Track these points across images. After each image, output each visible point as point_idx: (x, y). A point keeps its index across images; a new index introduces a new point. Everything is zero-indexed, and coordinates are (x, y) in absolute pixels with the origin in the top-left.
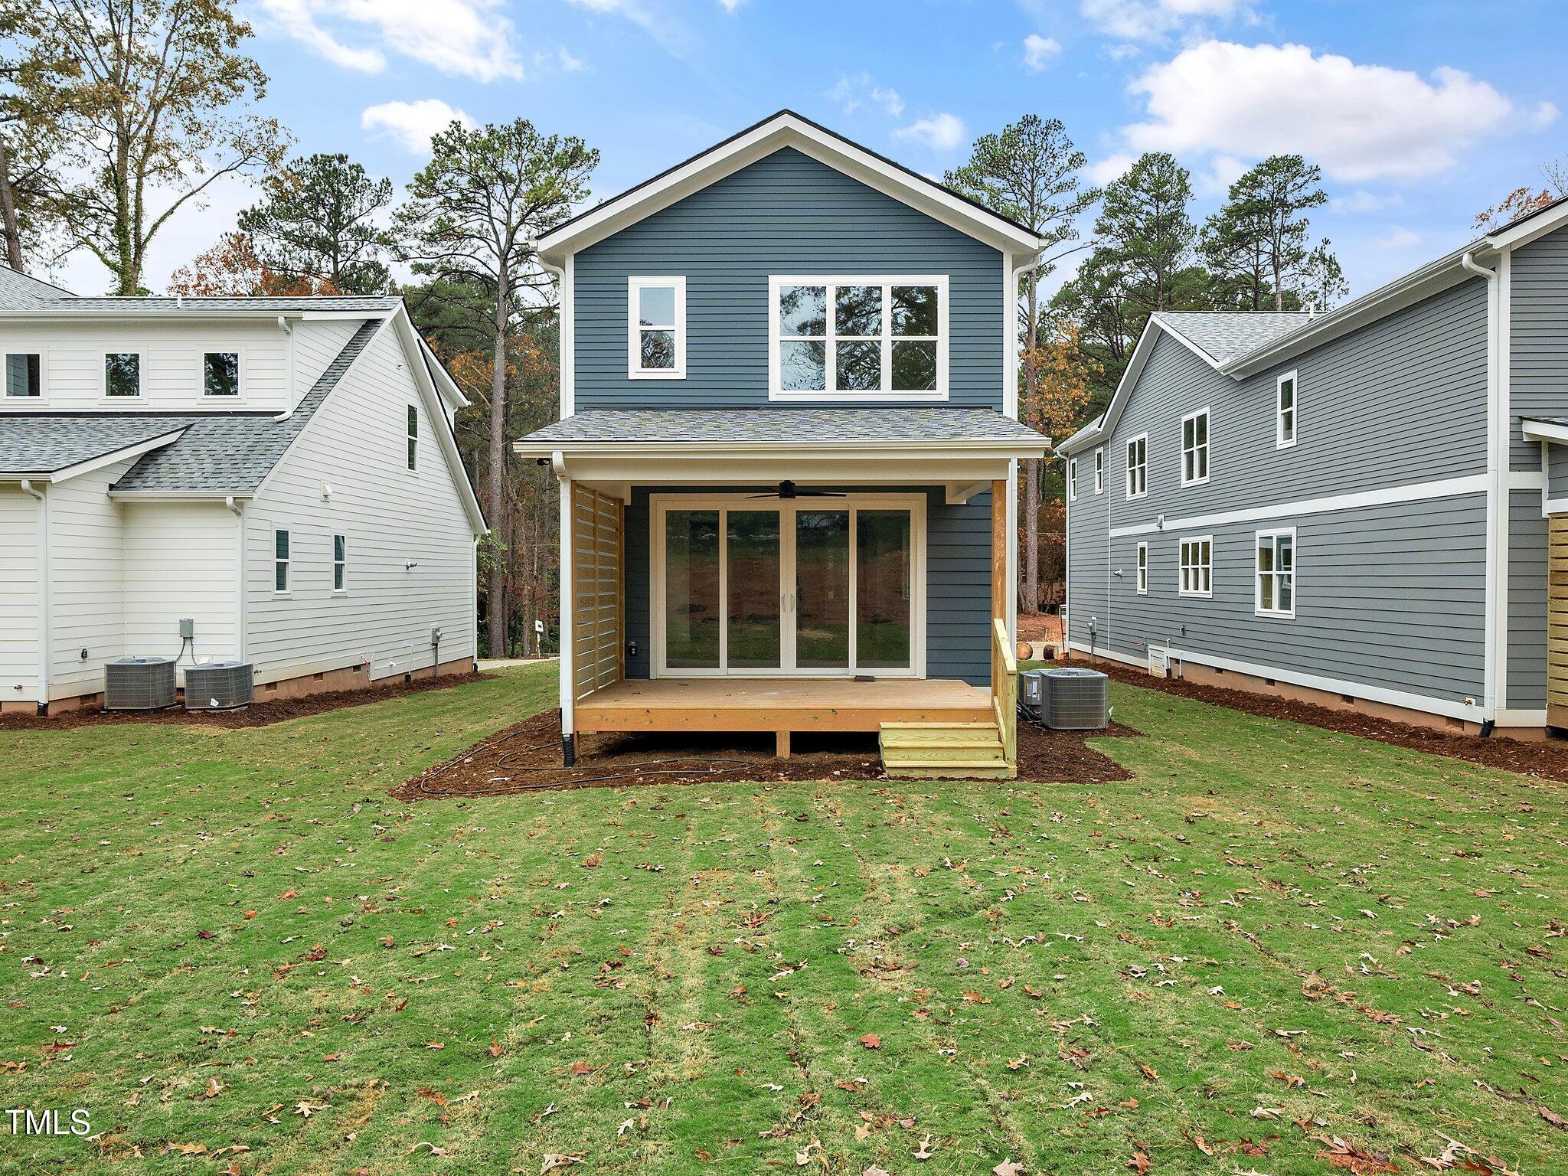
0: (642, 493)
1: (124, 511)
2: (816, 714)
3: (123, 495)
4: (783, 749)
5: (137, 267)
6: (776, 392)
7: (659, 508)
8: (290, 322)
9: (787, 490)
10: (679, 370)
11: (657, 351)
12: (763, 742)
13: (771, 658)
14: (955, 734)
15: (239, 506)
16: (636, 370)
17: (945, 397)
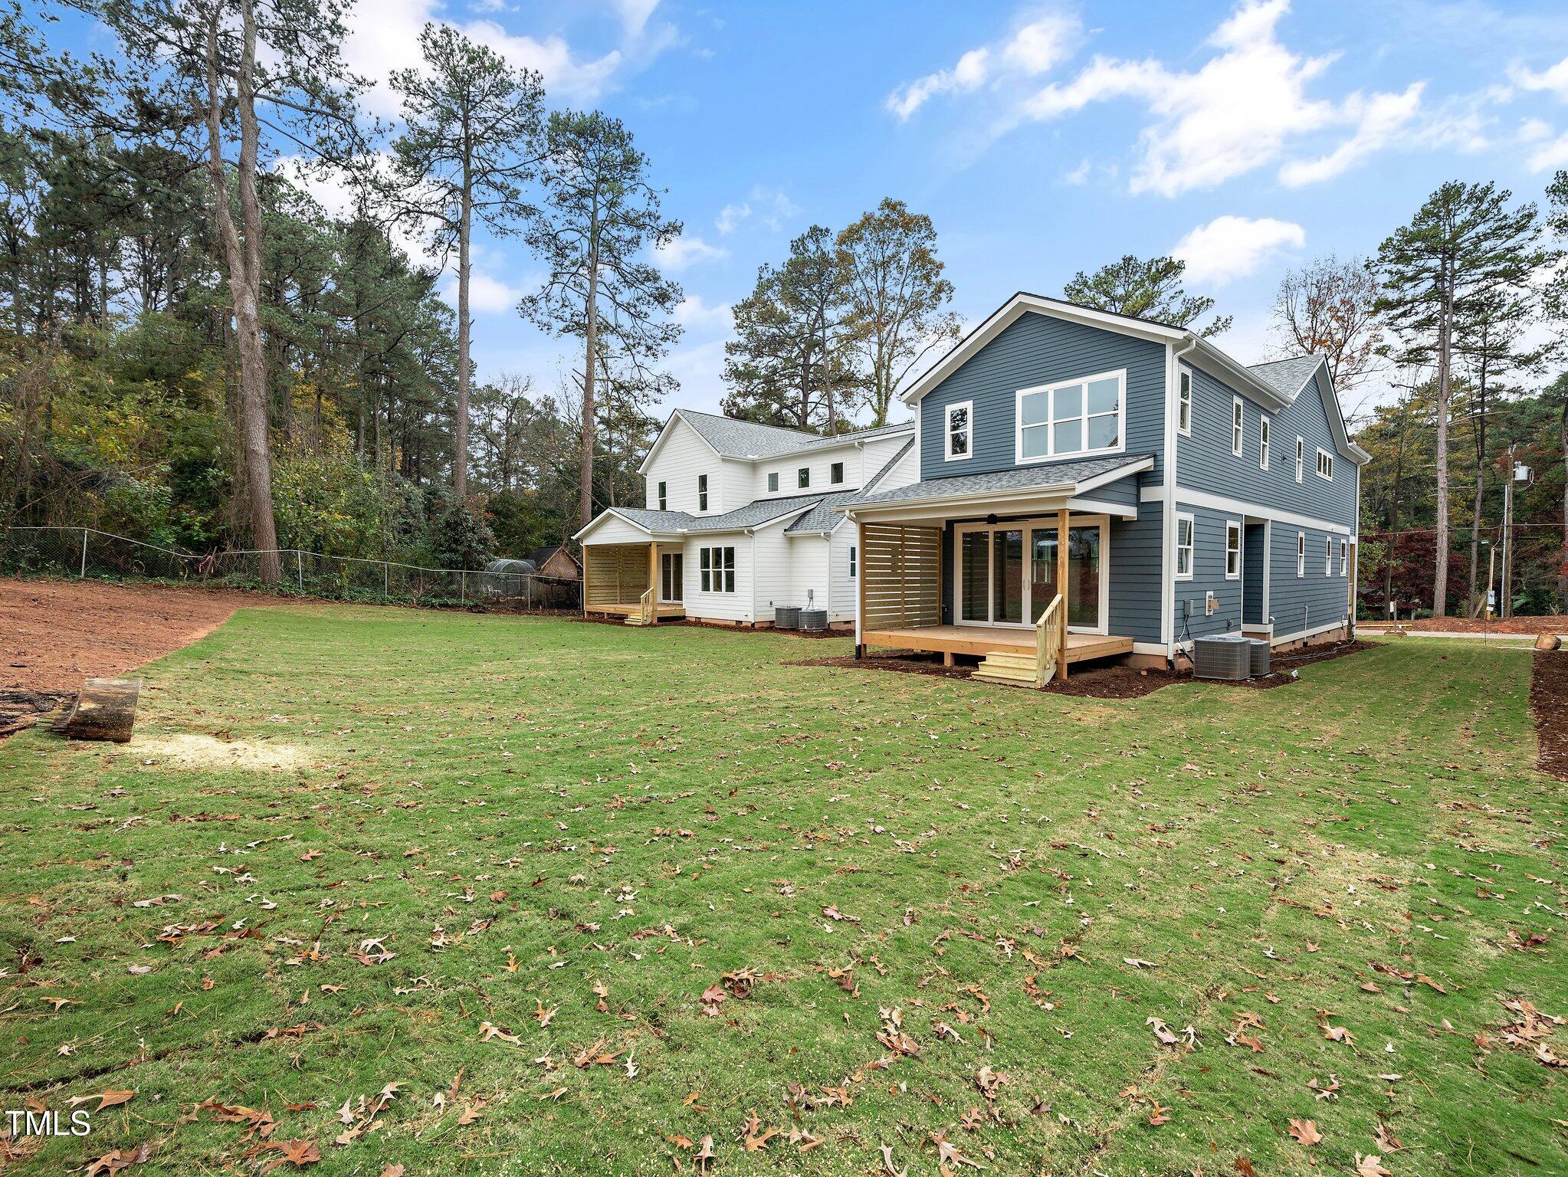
0: (950, 523)
1: (791, 540)
2: (962, 644)
3: (791, 534)
4: (948, 662)
5: (886, 409)
6: (1019, 460)
7: (959, 531)
8: (862, 444)
9: (992, 519)
10: (969, 454)
11: (959, 445)
12: (938, 657)
13: (1018, 618)
14: (1025, 661)
15: (828, 536)
16: (949, 456)
17: (1123, 450)
